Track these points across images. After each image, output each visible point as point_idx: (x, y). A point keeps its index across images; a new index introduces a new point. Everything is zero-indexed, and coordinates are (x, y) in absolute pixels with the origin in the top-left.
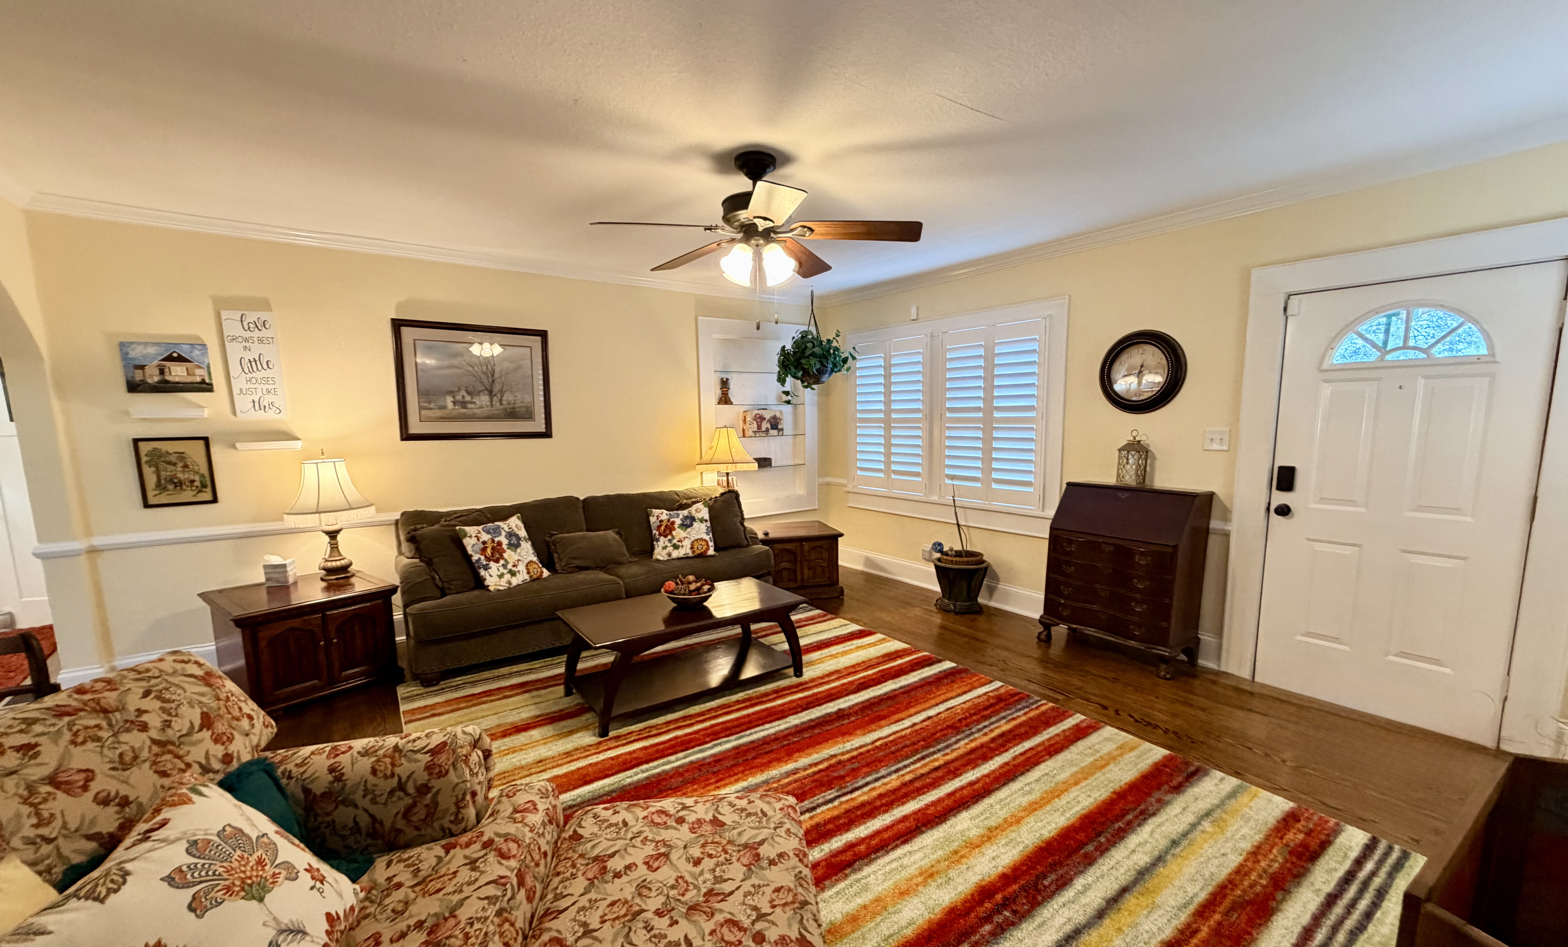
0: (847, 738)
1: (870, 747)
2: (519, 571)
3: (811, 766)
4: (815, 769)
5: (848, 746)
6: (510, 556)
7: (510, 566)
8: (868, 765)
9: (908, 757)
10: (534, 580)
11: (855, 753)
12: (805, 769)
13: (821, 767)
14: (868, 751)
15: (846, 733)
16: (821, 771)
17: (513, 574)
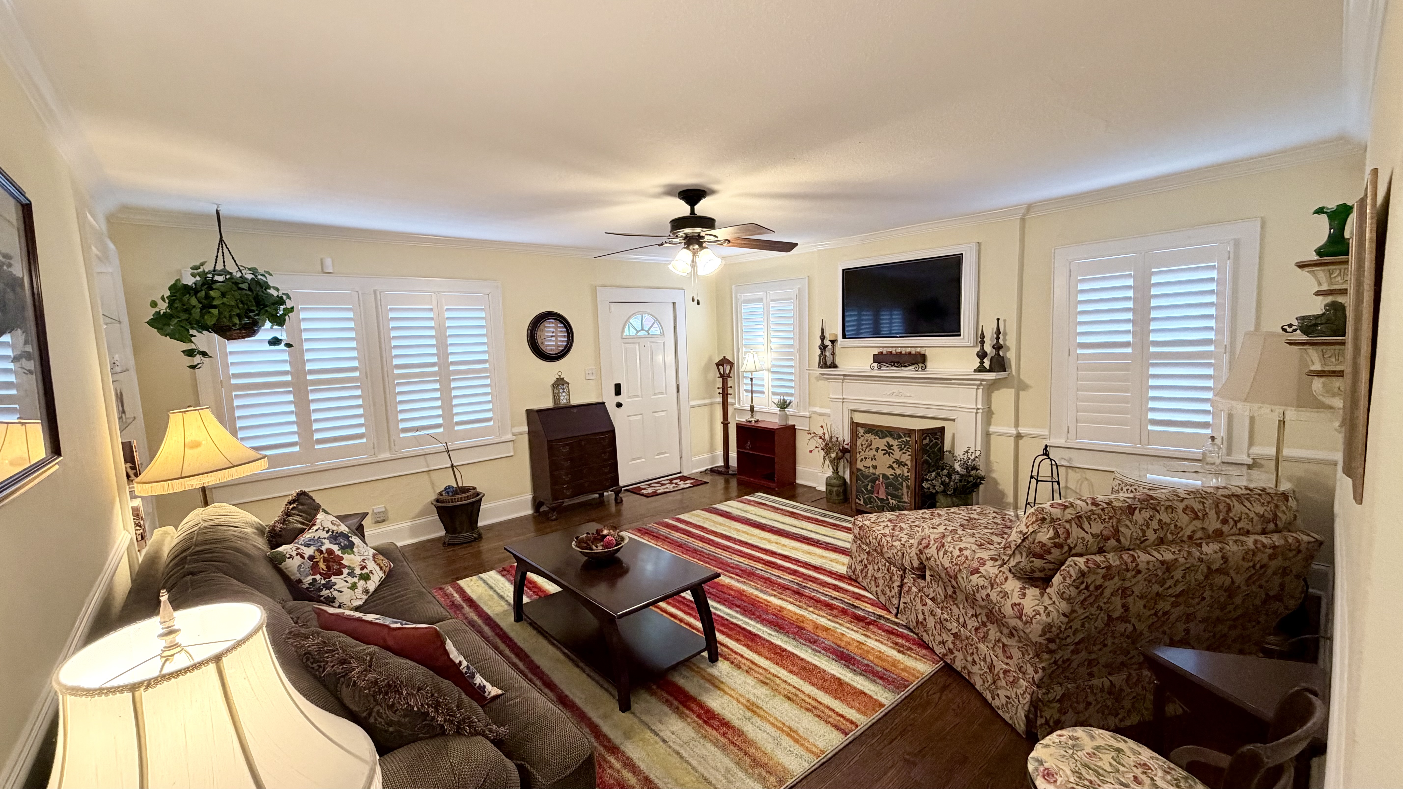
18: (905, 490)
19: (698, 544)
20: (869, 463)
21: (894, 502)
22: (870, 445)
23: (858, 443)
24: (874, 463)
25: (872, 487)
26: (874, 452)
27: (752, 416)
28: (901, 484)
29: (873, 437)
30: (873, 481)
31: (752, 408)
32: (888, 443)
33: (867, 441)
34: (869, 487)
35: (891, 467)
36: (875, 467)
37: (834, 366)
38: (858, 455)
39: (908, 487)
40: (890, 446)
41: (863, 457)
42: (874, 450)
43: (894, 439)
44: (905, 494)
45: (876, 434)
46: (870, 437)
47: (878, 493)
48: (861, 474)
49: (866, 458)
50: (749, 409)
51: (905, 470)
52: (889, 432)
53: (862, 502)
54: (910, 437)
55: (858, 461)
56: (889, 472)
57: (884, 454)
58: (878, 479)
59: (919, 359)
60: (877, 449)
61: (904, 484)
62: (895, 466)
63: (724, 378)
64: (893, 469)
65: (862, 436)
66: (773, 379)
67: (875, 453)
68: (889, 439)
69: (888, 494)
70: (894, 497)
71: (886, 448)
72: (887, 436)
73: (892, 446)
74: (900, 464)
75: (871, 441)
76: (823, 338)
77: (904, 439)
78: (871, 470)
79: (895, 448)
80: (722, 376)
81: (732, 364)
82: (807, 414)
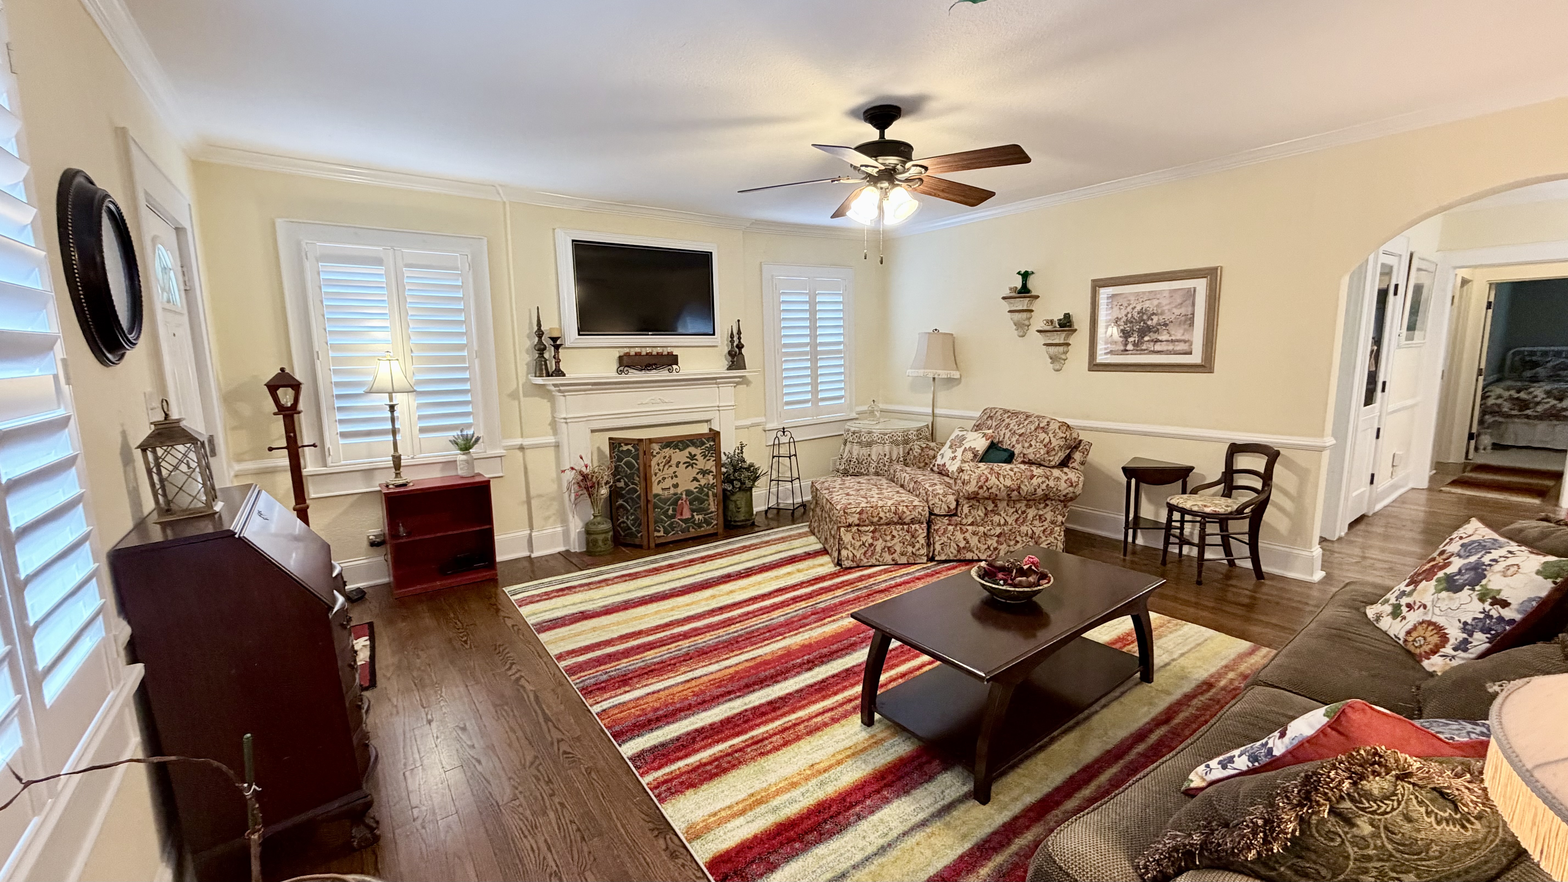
0: (806, 643)
1: (787, 635)
2: (1404, 618)
3: (838, 620)
4: (834, 618)
5: (806, 635)
6: (1425, 590)
7: (1404, 601)
8: (793, 622)
9: (759, 629)
10: (1409, 652)
11: (801, 630)
12: (842, 617)
13: (829, 619)
14: (790, 631)
15: (807, 648)
16: (830, 617)
17: (1396, 613)
18: (711, 498)
19: (724, 634)
20: (668, 483)
21: (701, 517)
22: (669, 462)
23: (654, 463)
24: (675, 481)
25: (674, 510)
26: (674, 469)
27: (398, 475)
28: (707, 495)
29: (672, 451)
30: (675, 503)
31: (397, 462)
32: (690, 453)
33: (665, 457)
34: (670, 512)
35: (695, 479)
36: (676, 486)
37: (559, 373)
38: (654, 478)
39: (715, 495)
40: (692, 457)
41: (660, 478)
42: (674, 466)
43: (697, 447)
44: (712, 503)
45: (676, 447)
46: (668, 451)
47: (681, 514)
48: (660, 500)
49: (664, 479)
50: (391, 464)
51: (710, 477)
52: (691, 441)
53: (662, 534)
54: (714, 441)
55: (655, 484)
56: (693, 486)
57: (687, 467)
58: (680, 498)
59: (670, 360)
60: (677, 465)
61: (710, 493)
62: (700, 476)
63: (289, 414)
64: (698, 481)
65: (657, 453)
66: (420, 406)
67: (676, 469)
68: (693, 450)
69: (693, 511)
70: (699, 511)
71: (688, 460)
72: (688, 446)
73: (695, 455)
74: (704, 472)
75: (670, 457)
76: (540, 334)
77: (708, 445)
78: (672, 491)
79: (699, 457)
80: (281, 409)
81: (296, 386)
82: (499, 451)
